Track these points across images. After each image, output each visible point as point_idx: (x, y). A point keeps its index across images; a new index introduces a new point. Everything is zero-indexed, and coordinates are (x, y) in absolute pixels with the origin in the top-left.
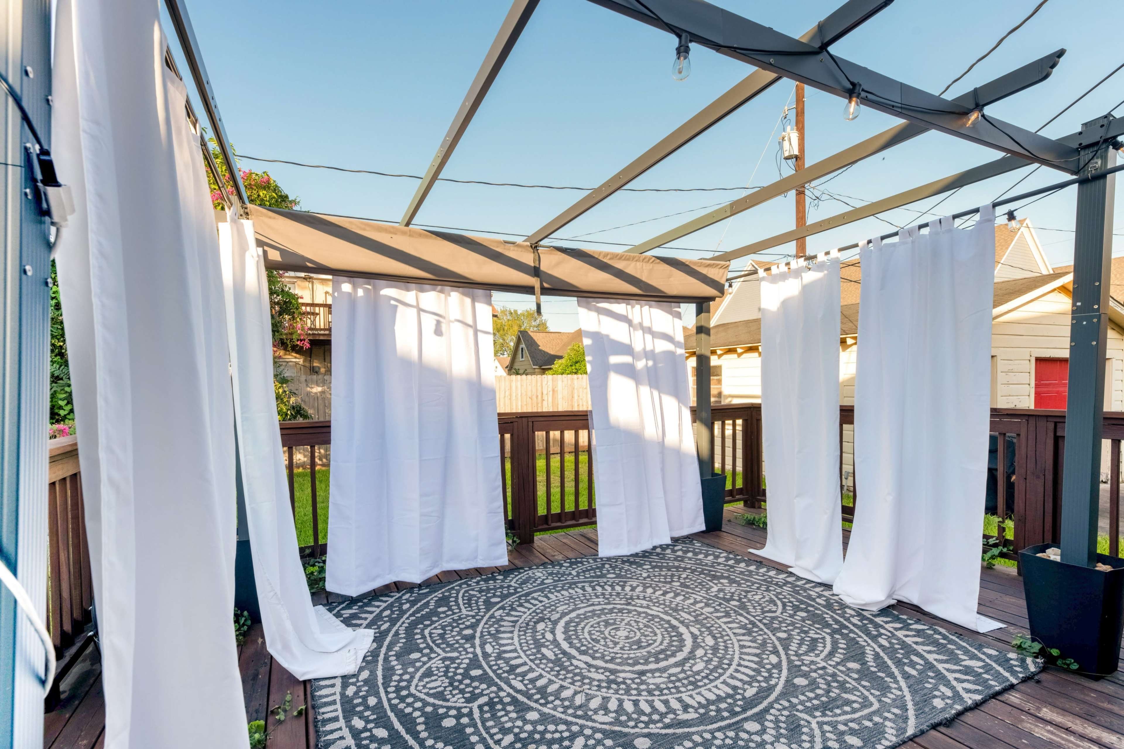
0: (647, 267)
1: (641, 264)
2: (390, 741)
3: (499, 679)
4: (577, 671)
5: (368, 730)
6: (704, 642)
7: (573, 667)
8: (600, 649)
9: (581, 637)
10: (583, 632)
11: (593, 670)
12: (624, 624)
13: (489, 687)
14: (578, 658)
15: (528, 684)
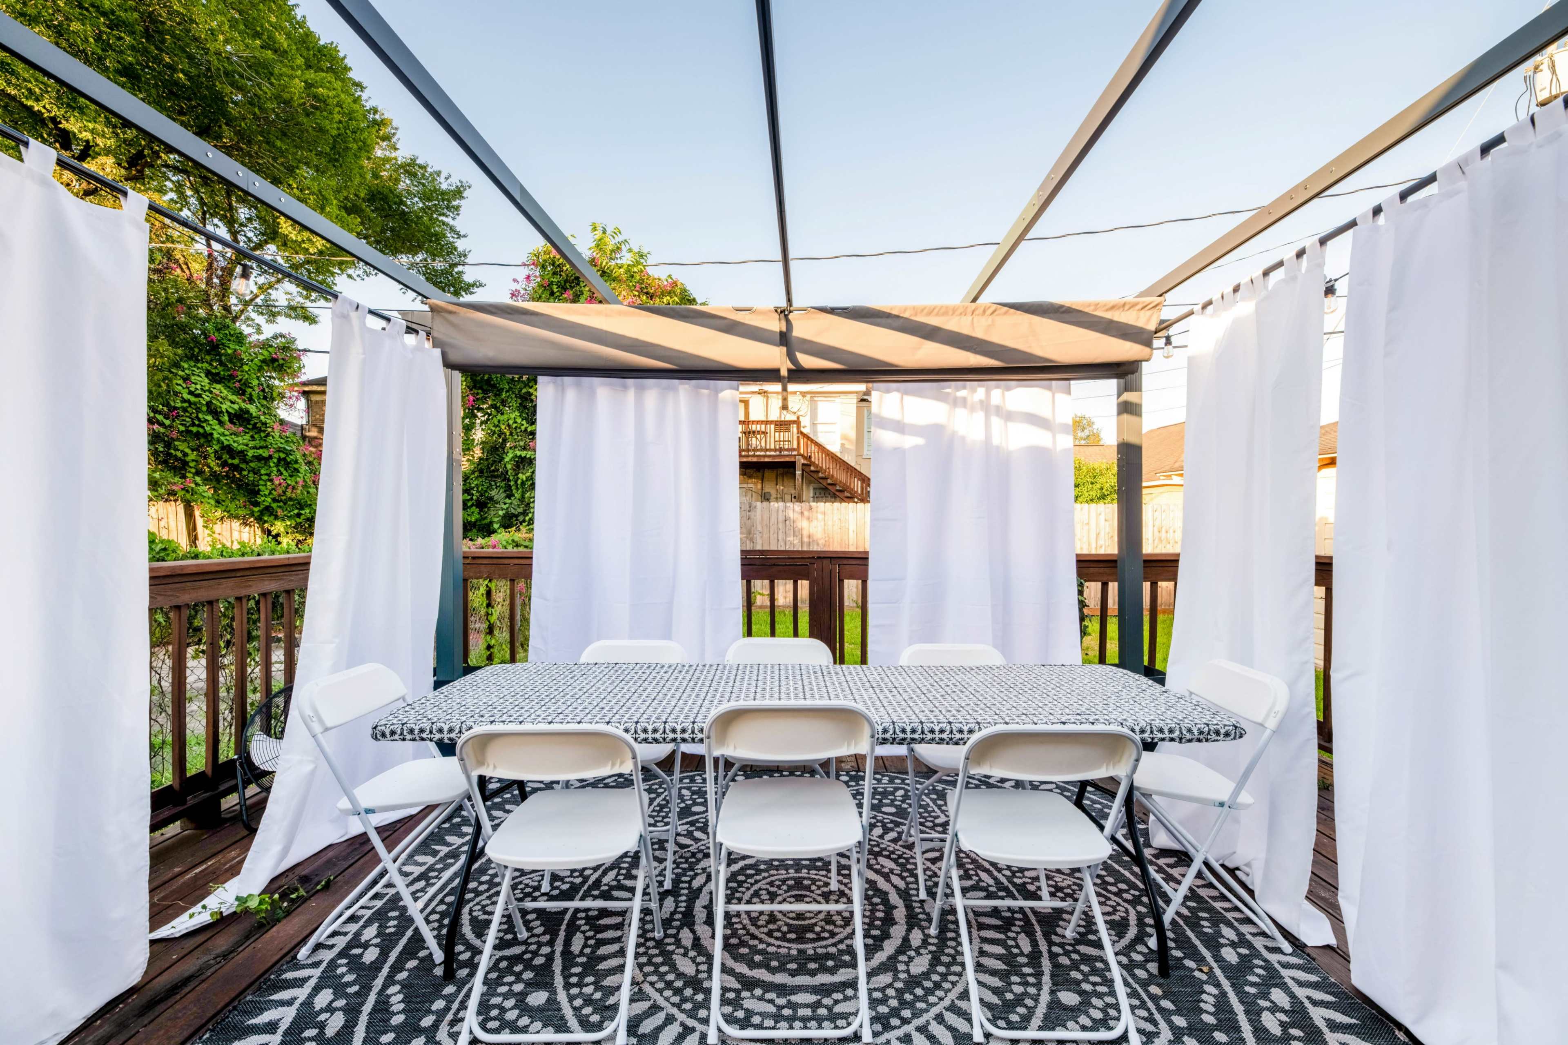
1: (971, 317)
2: (364, 970)
3: (568, 925)
4: (671, 948)
5: (366, 946)
6: (907, 964)
7: (672, 940)
8: (740, 922)
9: (737, 895)
10: (748, 889)
11: (692, 954)
12: (819, 892)
13: (544, 934)
14: (696, 927)
15: (590, 946)
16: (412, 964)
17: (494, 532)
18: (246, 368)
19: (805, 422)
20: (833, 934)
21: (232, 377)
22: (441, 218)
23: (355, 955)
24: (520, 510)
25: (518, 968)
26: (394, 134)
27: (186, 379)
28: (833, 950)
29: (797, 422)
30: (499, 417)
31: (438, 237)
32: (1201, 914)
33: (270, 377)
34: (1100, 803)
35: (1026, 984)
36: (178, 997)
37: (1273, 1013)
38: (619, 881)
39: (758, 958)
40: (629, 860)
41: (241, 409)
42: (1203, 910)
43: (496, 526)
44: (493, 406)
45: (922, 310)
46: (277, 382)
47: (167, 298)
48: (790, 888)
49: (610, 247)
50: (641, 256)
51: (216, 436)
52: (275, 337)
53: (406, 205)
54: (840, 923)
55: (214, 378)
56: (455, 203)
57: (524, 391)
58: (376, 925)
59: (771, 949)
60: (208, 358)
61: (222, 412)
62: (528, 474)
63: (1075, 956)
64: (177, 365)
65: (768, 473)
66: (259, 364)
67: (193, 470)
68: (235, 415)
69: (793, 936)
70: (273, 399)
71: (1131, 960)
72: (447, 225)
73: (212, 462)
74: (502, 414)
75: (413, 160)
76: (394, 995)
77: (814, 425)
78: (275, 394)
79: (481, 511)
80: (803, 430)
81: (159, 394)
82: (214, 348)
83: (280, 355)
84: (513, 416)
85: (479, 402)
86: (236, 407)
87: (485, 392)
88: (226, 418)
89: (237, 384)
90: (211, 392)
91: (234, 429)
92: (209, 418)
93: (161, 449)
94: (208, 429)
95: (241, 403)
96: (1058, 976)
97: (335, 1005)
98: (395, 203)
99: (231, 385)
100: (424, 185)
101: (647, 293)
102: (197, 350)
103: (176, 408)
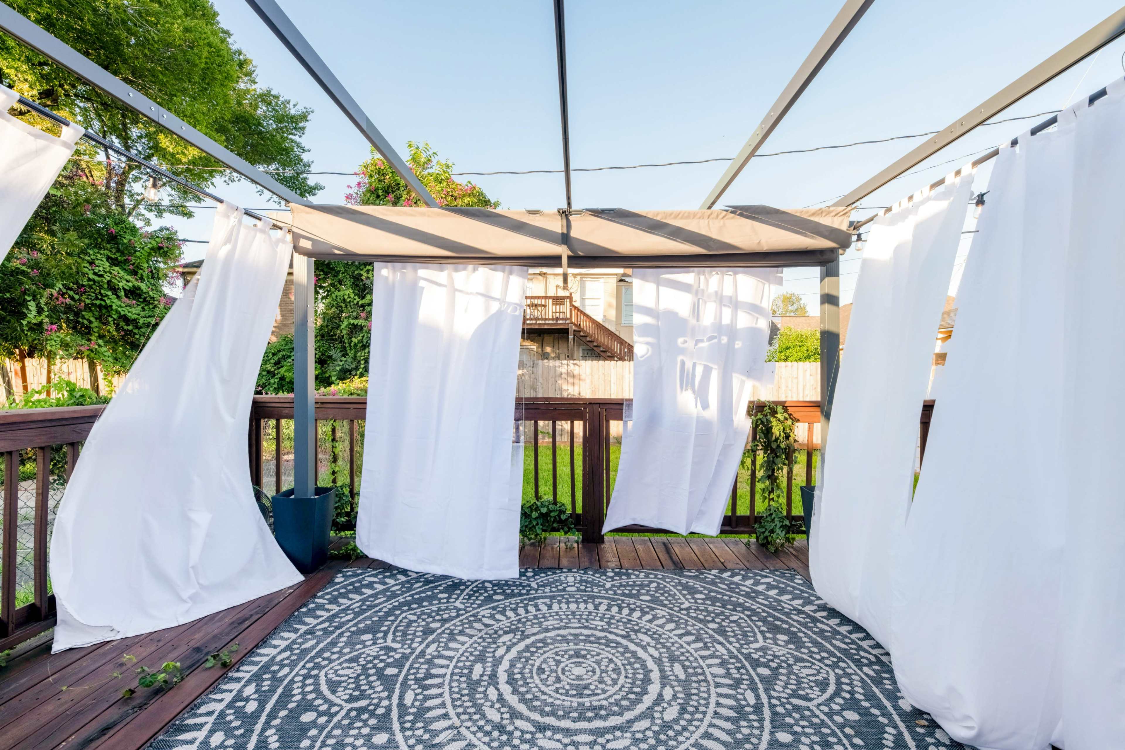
0: (718, 223)
1: (706, 221)
2: (247, 717)
3: (401, 685)
4: (481, 701)
5: (247, 700)
6: (662, 713)
7: (482, 696)
8: (534, 683)
9: (530, 662)
10: (538, 657)
11: (497, 706)
12: (593, 660)
13: (383, 691)
14: (500, 686)
15: (419, 700)
16: (283, 713)
17: (332, 383)
18: (138, 254)
19: (576, 297)
20: (604, 691)
21: (126, 261)
22: (290, 137)
23: (240, 707)
24: (353, 366)
25: (365, 716)
26: (254, 71)
27: (92, 263)
28: (604, 703)
29: (570, 298)
30: (337, 293)
31: (287, 151)
32: (884, 675)
33: (156, 261)
34: (807, 593)
35: (751, 727)
36: (107, 737)
37: (937, 747)
38: (439, 652)
39: (547, 709)
40: (447, 636)
41: (134, 286)
42: (884, 672)
43: (334, 378)
44: (332, 285)
45: (671, 215)
46: (162, 265)
47: (77, 200)
48: (571, 657)
49: (423, 160)
50: (448, 166)
51: (114, 307)
52: (161, 230)
53: (262, 126)
54: (609, 682)
55: (114, 262)
56: (301, 125)
57: (356, 272)
58: (254, 684)
59: (557, 702)
60: (109, 246)
61: (119, 289)
62: (360, 338)
63: (788, 707)
64: (84, 252)
65: (547, 338)
66: (148, 251)
67: (97, 335)
68: (130, 291)
69: (574, 692)
70: (159, 279)
71: (831, 709)
72: (295, 142)
73: (112, 328)
74: (339, 291)
75: (269, 92)
76: (272, 736)
77: (583, 300)
78: (160, 275)
79: (322, 366)
80: (574, 303)
81: (71, 274)
82: (113, 238)
83: (165, 244)
84: (347, 292)
85: (321, 281)
86: (130, 284)
87: (326, 274)
88: (122, 293)
89: (131, 267)
90: (111, 273)
91: (128, 301)
92: (109, 293)
93: (72, 318)
94: (108, 302)
95: (133, 282)
96: (776, 721)
97: (226, 743)
98: (254, 125)
99: (126, 268)
100: (277, 111)
101: (452, 196)
102: (100, 240)
103: (83, 286)
